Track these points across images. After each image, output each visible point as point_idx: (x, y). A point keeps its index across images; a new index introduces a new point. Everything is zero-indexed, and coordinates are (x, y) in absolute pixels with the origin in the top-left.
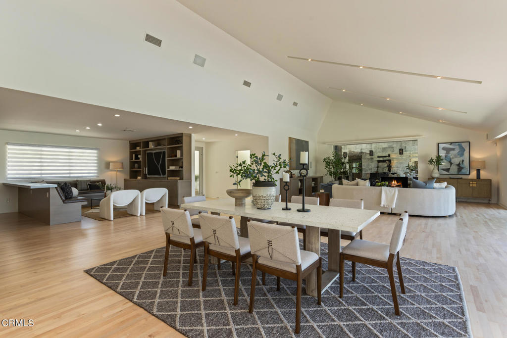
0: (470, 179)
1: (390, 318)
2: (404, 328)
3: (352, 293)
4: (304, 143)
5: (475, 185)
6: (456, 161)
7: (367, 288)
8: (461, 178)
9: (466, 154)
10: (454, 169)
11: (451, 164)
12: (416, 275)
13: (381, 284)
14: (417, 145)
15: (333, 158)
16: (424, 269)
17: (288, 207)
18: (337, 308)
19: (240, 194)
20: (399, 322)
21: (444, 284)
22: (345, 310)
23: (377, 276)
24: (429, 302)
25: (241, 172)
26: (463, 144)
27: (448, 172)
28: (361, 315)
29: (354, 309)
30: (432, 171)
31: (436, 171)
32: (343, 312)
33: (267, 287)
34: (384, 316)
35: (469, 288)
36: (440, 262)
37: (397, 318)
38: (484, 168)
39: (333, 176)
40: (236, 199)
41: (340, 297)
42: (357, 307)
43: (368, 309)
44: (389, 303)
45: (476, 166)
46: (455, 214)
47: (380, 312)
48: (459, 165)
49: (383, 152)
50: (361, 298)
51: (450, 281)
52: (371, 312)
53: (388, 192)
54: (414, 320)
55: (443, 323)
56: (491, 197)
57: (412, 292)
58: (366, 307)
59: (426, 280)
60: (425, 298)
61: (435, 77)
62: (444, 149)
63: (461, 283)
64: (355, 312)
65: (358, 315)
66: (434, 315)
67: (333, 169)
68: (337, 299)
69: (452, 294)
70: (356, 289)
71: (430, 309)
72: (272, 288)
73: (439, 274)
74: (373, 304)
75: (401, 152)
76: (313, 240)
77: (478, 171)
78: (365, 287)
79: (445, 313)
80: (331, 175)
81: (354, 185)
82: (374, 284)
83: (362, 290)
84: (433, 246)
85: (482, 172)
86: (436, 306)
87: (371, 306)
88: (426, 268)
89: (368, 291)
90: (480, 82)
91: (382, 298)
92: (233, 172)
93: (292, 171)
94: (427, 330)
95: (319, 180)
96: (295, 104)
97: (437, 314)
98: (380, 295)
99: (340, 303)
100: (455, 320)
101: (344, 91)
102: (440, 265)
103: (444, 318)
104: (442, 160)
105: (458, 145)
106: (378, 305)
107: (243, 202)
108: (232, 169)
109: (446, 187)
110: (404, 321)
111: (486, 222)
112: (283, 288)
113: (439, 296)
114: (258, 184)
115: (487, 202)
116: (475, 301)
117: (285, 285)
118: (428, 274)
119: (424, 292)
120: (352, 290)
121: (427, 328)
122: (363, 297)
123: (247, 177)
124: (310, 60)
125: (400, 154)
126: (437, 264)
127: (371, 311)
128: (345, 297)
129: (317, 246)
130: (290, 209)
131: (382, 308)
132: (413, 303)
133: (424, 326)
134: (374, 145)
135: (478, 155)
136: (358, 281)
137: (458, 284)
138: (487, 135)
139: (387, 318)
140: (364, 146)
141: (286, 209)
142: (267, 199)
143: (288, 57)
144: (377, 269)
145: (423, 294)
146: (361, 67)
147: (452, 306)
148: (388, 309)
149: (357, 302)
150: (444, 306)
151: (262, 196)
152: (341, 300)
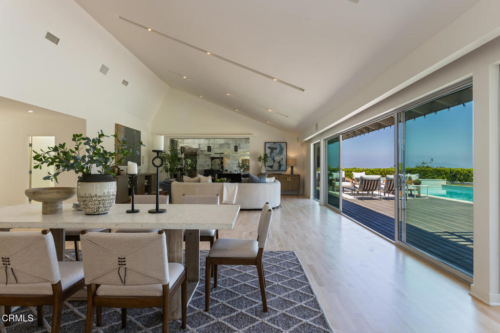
0: (287, 175)
1: (260, 318)
2: (274, 323)
3: (217, 302)
4: (135, 132)
5: (290, 180)
6: (277, 158)
7: (231, 292)
8: (281, 174)
9: (284, 153)
10: (276, 166)
11: (274, 161)
12: (268, 266)
13: (243, 283)
14: (249, 143)
15: (169, 153)
16: (273, 258)
17: (135, 208)
18: (206, 325)
19: (54, 195)
20: (269, 318)
21: (291, 269)
22: (214, 324)
23: (236, 275)
24: (286, 290)
25: (57, 160)
26: (283, 144)
27: (272, 169)
28: (233, 325)
29: (224, 320)
30: (261, 168)
31: (264, 167)
32: (213, 328)
33: (104, 328)
34: (255, 317)
35: (308, 267)
36: (282, 249)
37: (266, 315)
38: (296, 165)
39: (169, 173)
40: (45, 203)
41: (206, 310)
42: (226, 317)
43: (238, 315)
44: (255, 302)
45: (291, 163)
46: (280, 205)
47: (250, 314)
48: (279, 162)
49: (220, 148)
50: (228, 305)
51: (295, 265)
52: (241, 318)
53: (229, 187)
54: (280, 312)
55: (302, 306)
56: (299, 190)
57: (270, 283)
58: (235, 313)
59: (278, 269)
60: (282, 286)
61: (272, 78)
62: (269, 148)
63: (302, 264)
64: (226, 323)
65: (230, 325)
66: (293, 301)
67: (169, 164)
68: (203, 314)
69: (299, 276)
70: (220, 295)
71: (289, 296)
72: (112, 327)
73: (285, 261)
74: (241, 308)
75: (236, 149)
76: (175, 248)
77: (292, 167)
78: (228, 290)
79: (300, 295)
80: (167, 171)
81: (196, 182)
82: (236, 285)
83: (227, 295)
84: (273, 236)
85: (294, 169)
86: (292, 291)
87: (240, 311)
88: (274, 257)
89: (232, 294)
90: (303, 90)
91: (248, 298)
92: (40, 160)
93: (119, 167)
94: (292, 317)
95: (153, 178)
96: (125, 83)
97: (295, 299)
98: (244, 295)
99: (208, 317)
100: (309, 300)
101: (185, 77)
102: (283, 252)
103: (301, 302)
104: (268, 157)
105: (279, 145)
106: (246, 307)
107: (59, 207)
108: (39, 156)
109: (274, 181)
110: (273, 316)
111: (300, 209)
112: (130, 321)
113: (291, 280)
114: (87, 178)
115: (296, 193)
116: (315, 278)
117: (132, 316)
118: (277, 263)
119: (279, 281)
120: (217, 298)
121: (292, 316)
122: (229, 303)
123: (69, 167)
124: (150, 30)
125: (235, 151)
126: (281, 252)
127: (240, 316)
128: (212, 309)
129: (180, 254)
130: (137, 211)
131: (251, 309)
132: (275, 294)
133: (289, 314)
134: (212, 141)
135: (292, 154)
136: (219, 286)
137: (301, 266)
138: (298, 138)
139: (257, 318)
140: (202, 141)
141: (133, 211)
142: (103, 200)
143: (120, 17)
144: (235, 267)
145: (279, 283)
146: (208, 53)
147: (302, 287)
148: (256, 307)
149: (225, 310)
150: (298, 290)
151: (96, 196)
152: (207, 314)
